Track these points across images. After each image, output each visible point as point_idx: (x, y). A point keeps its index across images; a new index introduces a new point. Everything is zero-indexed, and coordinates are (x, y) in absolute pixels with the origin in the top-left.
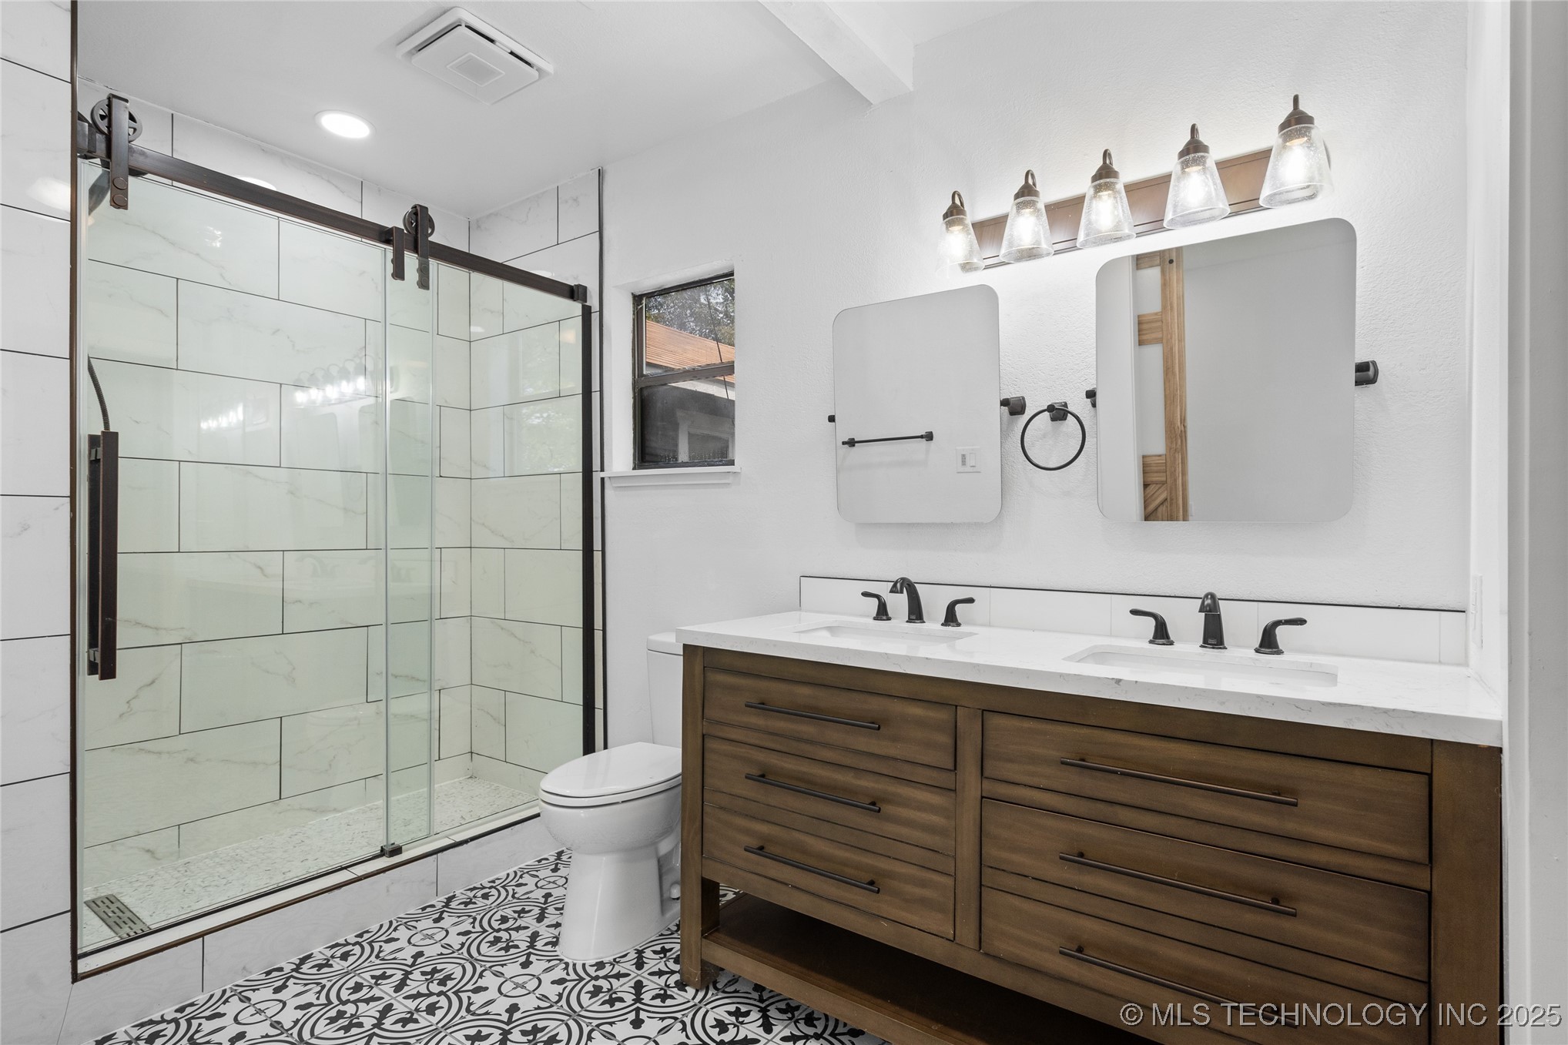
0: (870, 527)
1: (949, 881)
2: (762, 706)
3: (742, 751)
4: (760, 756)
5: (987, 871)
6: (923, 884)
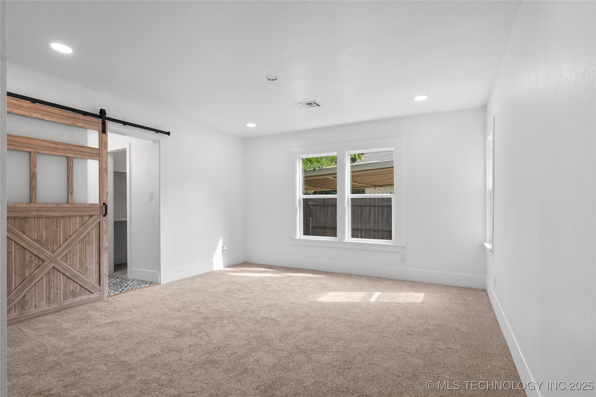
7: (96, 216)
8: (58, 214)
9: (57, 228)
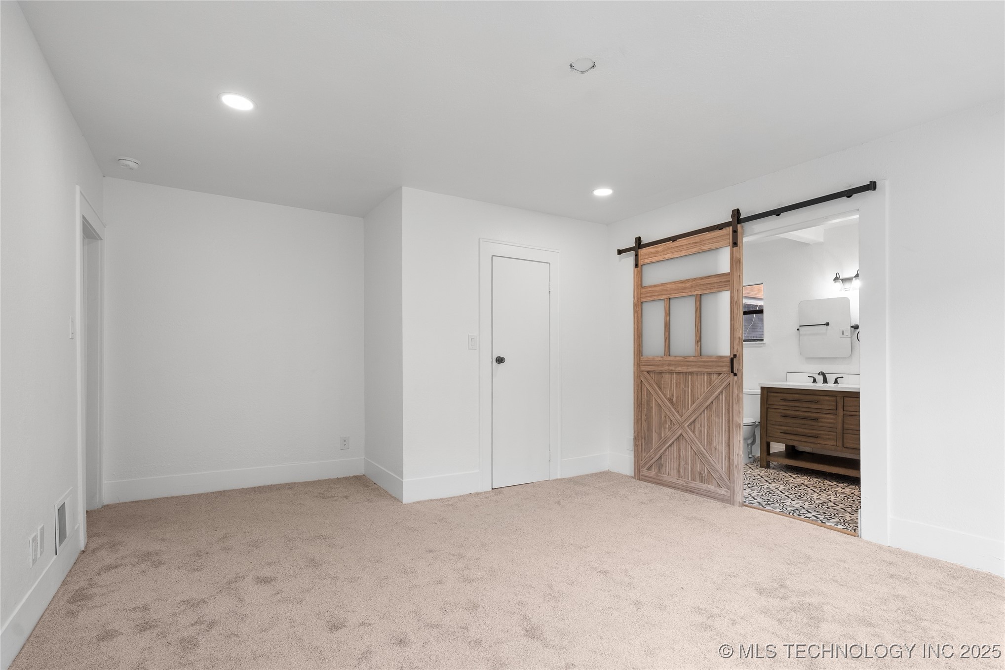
0: (810, 359)
1: (836, 434)
2: (785, 400)
3: (779, 411)
4: (784, 411)
5: (844, 431)
6: (829, 435)
7: (726, 375)
8: (684, 369)
9: (685, 386)
